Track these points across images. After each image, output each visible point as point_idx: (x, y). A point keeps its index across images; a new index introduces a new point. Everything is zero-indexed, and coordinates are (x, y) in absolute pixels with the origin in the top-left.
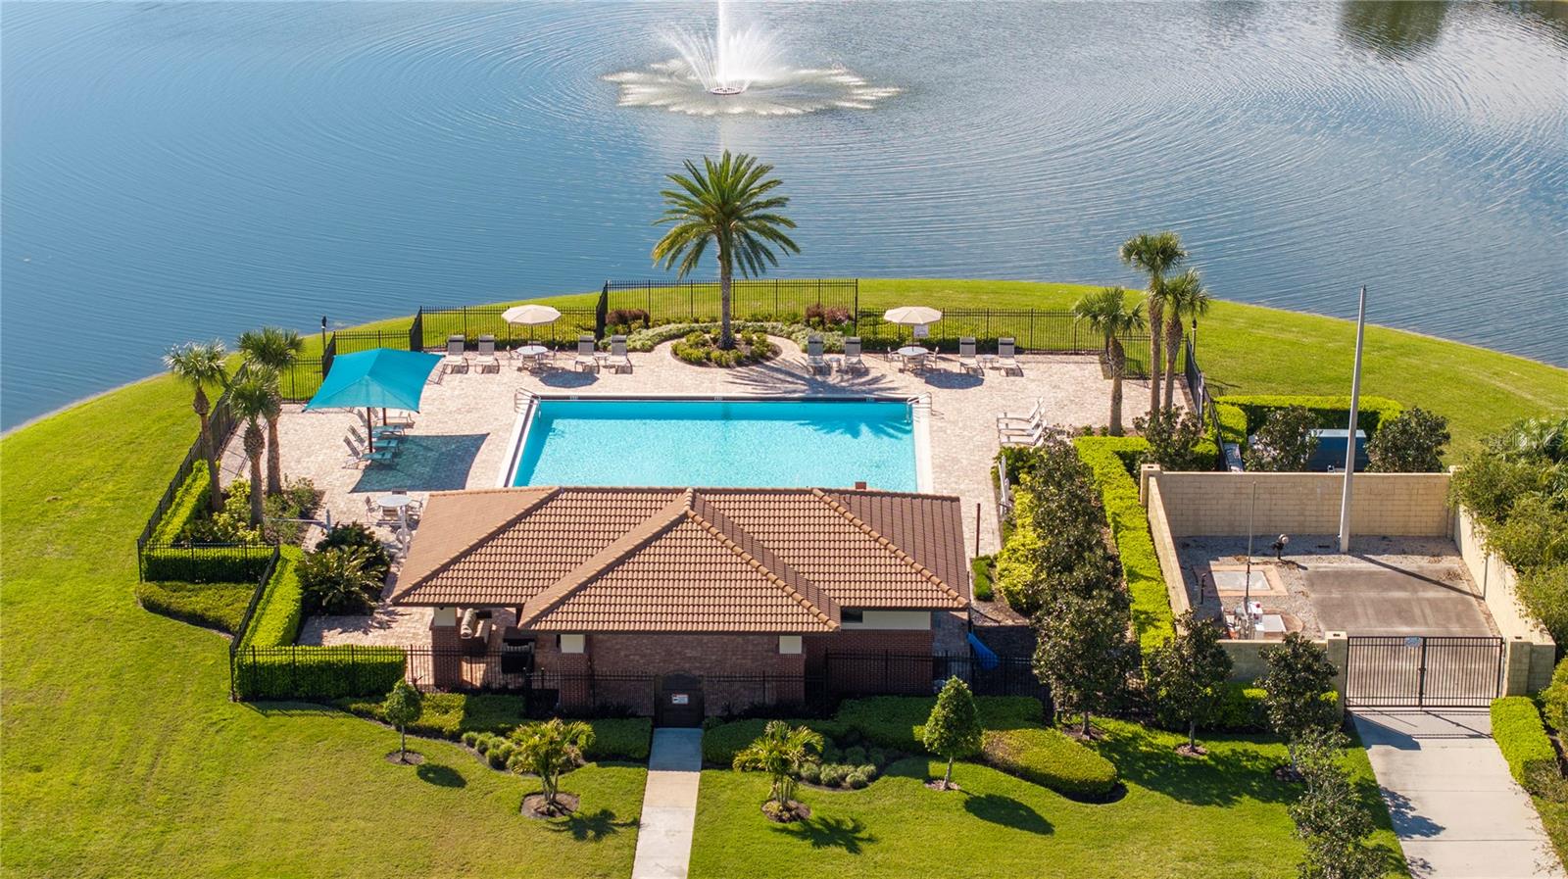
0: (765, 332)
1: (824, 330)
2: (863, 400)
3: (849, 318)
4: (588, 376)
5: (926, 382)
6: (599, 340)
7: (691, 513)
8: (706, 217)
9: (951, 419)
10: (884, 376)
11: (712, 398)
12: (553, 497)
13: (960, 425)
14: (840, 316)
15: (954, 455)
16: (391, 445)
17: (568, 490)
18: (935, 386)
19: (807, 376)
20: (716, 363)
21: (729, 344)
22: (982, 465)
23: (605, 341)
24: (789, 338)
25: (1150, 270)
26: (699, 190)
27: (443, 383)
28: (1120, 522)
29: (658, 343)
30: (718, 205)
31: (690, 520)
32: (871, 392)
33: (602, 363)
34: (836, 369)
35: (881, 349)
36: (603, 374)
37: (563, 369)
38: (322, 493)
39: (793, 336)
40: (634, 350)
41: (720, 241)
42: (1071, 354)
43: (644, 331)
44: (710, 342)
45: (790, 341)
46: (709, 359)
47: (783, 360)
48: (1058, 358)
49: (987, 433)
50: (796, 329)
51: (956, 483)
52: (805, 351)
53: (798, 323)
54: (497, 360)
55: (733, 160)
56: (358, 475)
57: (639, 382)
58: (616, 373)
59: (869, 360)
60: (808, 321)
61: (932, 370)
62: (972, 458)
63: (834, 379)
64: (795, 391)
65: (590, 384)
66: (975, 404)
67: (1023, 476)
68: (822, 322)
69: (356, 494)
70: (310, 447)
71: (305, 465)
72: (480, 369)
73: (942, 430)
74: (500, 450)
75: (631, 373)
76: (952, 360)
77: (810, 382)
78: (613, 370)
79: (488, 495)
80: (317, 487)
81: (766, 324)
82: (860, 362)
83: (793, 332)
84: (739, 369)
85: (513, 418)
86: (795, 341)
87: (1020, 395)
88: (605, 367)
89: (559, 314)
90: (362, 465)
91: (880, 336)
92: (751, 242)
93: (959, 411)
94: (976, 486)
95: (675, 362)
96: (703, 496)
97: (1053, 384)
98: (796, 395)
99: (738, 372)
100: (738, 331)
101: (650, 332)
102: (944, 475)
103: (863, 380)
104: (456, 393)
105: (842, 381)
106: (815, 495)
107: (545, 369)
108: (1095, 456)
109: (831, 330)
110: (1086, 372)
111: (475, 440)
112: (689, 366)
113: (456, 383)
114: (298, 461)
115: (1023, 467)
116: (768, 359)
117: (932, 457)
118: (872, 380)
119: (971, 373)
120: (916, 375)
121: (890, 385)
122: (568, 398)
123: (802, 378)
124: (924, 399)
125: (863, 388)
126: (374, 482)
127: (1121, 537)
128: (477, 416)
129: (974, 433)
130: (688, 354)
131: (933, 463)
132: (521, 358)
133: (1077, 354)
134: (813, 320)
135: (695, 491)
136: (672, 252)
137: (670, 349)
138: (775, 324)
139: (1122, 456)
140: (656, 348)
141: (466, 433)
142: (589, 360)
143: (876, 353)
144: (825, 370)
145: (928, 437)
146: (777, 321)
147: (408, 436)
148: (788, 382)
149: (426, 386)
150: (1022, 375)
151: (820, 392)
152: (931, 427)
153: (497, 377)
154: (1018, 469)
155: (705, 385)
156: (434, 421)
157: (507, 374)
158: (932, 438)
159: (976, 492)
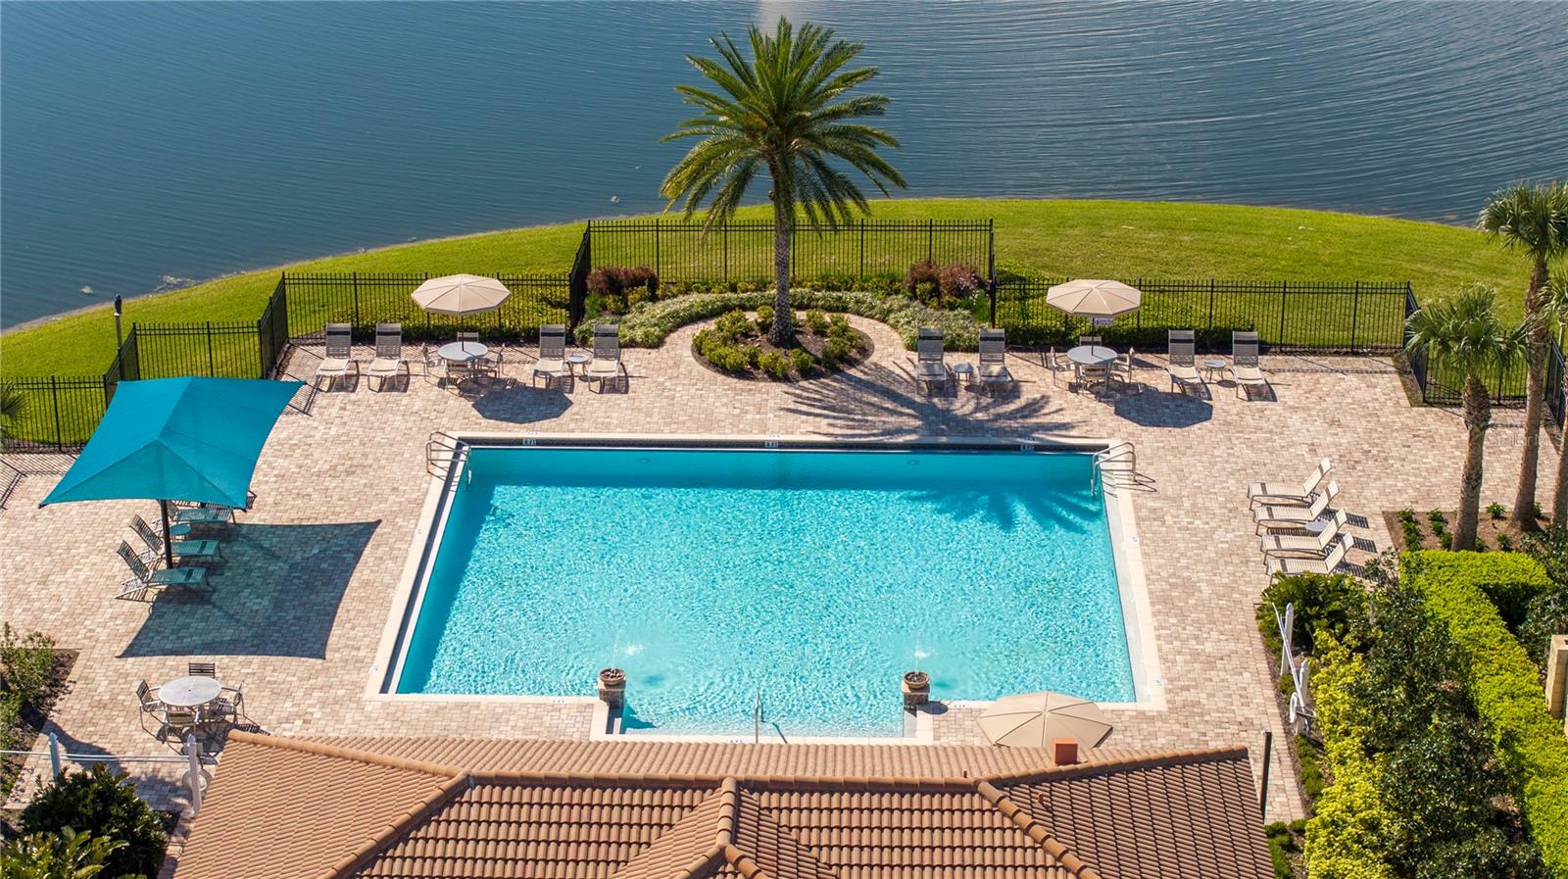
0: (845, 310)
1: (941, 306)
2: (1015, 448)
3: (981, 284)
4: (552, 399)
5: (1117, 413)
6: (574, 325)
7: (733, 852)
8: (750, 131)
9: (1170, 492)
10: (1045, 399)
11: (761, 444)
12: (451, 797)
13: (1187, 505)
14: (964, 281)
15: (1185, 574)
16: (205, 552)
17: (482, 781)
18: (1132, 420)
19: (918, 399)
20: (767, 372)
21: (787, 338)
22: (1236, 596)
23: (584, 327)
24: (884, 321)
25: (1533, 251)
26: (739, 88)
27: (314, 411)
28: (1523, 757)
29: (671, 331)
30: (772, 112)
31: (730, 868)
32: (1028, 432)
33: (578, 369)
34: (964, 384)
35: (1036, 344)
36: (581, 394)
37: (514, 382)
38: (71, 657)
39: (892, 318)
40: (632, 344)
41: (773, 170)
42: (1346, 354)
43: (649, 306)
44: (756, 328)
45: (886, 327)
46: (755, 365)
47: (875, 364)
48: (1326, 361)
49: (1235, 523)
50: (895, 307)
51: (1196, 637)
52: (911, 347)
53: (897, 292)
54: (406, 363)
55: (794, 37)
56: (142, 612)
57: (640, 410)
58: (601, 392)
59: (1019, 366)
60: (913, 289)
61: (1124, 387)
62: (1217, 579)
63: (963, 405)
64: (899, 431)
65: (558, 416)
66: (1205, 458)
67: (1321, 635)
68: (936, 292)
69: (131, 660)
70: (69, 549)
71: (53, 589)
72: (375, 383)
73: (1157, 516)
74: (394, 559)
75: (626, 392)
76: (1152, 366)
77: (923, 411)
78: (596, 386)
79: (331, 762)
80: (64, 642)
81: (847, 296)
82: (1005, 372)
83: (890, 311)
84: (805, 384)
85: (425, 486)
86: (894, 327)
87: (1279, 442)
88: (584, 378)
89: (506, 292)
90: (152, 595)
91: (1034, 323)
92: (827, 174)
93: (1181, 475)
94: (1232, 646)
95: (699, 369)
96: (755, 796)
97: (1329, 417)
98: (901, 440)
99: (804, 389)
100: (801, 307)
101: (658, 309)
102: (1173, 620)
103: (1012, 407)
104: (333, 431)
105: (977, 409)
106: (982, 796)
107: (484, 382)
108: (1447, 596)
109: (952, 307)
110: (1378, 390)
111: (355, 536)
112: (721, 378)
113: (334, 411)
114: (44, 583)
115: (1318, 617)
116: (853, 363)
117: (1148, 578)
118: (1028, 405)
119: (1188, 391)
120: (1099, 397)
121: (1057, 419)
122: (519, 442)
123: (910, 404)
124: (1118, 450)
125: (1014, 424)
126: (168, 631)
127: (1534, 794)
128: (363, 481)
129: (1213, 524)
130: (720, 357)
131: (1151, 593)
132: (444, 364)
133: (1356, 354)
134: (920, 287)
135: (740, 785)
136: (694, 190)
137: (690, 342)
138: (860, 295)
139: (1493, 593)
140: (668, 340)
141: (341, 521)
142: (556, 367)
143: (1027, 350)
144: (945, 387)
145: (1134, 531)
146: (863, 289)
147: (240, 525)
148: (887, 409)
149: (282, 418)
150: (1274, 399)
151: (942, 433)
152: (1137, 508)
153: (403, 399)
154: (1310, 618)
155: (749, 416)
156: (289, 492)
157: (421, 393)
158: (1142, 534)
159: (1235, 661)
